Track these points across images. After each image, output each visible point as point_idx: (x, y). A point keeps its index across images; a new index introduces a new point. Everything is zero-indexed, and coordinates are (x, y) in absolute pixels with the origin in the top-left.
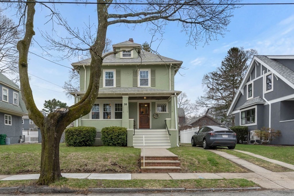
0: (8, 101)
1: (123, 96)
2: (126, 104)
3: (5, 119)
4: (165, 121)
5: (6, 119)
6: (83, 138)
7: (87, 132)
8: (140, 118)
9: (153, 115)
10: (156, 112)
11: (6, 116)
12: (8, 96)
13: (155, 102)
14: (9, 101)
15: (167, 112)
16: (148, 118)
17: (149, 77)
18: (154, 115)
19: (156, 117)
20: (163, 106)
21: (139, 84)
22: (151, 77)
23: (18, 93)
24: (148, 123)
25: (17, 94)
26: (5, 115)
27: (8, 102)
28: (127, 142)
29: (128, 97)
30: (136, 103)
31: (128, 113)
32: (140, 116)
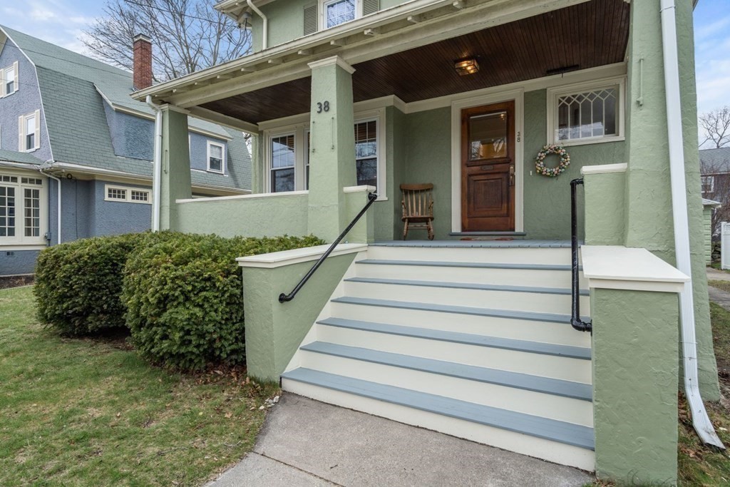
1: (312, 66)
2: (327, 105)
4: (574, 185)
7: (80, 269)
8: (467, 180)
9: (532, 162)
10: (549, 141)
13: (545, 90)
15: (621, 137)
16: (508, 179)
18: (536, 160)
19: (547, 170)
20: (597, 103)
23: (223, 146)
24: (508, 202)
25: (221, 148)
28: (243, 341)
29: (338, 67)
30: (448, 110)
31: (335, 155)
32: (467, 169)
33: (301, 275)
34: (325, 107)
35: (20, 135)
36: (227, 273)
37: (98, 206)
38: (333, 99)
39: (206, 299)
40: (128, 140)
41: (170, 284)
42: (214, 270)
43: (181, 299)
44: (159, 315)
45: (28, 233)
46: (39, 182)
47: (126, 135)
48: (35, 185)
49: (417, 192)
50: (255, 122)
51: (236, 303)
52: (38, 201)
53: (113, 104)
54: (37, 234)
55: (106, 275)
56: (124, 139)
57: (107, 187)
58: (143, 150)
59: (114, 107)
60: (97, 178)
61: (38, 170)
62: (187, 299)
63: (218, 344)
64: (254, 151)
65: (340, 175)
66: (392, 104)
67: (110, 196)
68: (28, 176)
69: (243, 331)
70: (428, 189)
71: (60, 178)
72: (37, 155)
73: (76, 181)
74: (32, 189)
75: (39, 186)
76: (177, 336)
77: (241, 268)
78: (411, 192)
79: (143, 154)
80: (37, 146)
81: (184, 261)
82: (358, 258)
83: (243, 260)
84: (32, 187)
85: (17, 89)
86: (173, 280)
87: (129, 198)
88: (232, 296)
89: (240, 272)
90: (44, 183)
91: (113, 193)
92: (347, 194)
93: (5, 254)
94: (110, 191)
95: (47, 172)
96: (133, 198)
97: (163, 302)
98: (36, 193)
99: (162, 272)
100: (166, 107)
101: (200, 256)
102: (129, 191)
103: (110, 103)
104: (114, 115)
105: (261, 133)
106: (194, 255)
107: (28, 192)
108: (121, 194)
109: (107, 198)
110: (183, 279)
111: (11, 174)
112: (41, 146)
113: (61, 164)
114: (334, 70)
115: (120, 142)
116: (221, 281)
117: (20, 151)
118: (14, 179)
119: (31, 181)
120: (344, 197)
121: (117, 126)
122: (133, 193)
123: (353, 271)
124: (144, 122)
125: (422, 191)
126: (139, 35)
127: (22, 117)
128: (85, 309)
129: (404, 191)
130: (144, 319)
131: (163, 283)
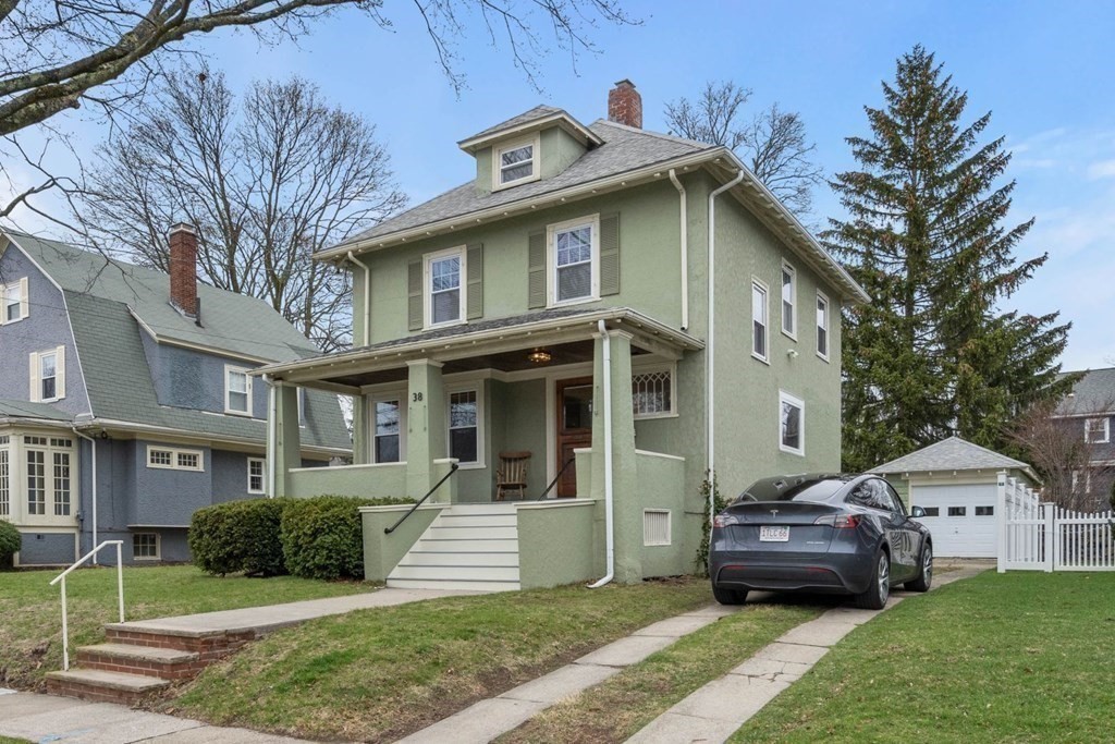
0: (249, 413)
1: (409, 363)
2: (420, 395)
3: (249, 475)
5: (253, 472)
6: (227, 543)
8: (562, 449)
11: (253, 464)
12: (249, 392)
14: (254, 412)
15: (673, 413)
17: (592, 256)
20: (658, 383)
21: (552, 293)
22: (602, 250)
26: (250, 459)
27: (251, 415)
28: (362, 560)
29: (429, 366)
30: (543, 381)
31: (426, 435)
32: (561, 438)
33: (399, 519)
34: (419, 397)
35: (32, 378)
36: (353, 516)
37: (139, 474)
38: (425, 392)
39: (341, 531)
40: (174, 382)
41: (320, 522)
42: (346, 513)
43: (327, 530)
44: (311, 542)
45: (58, 511)
46: (69, 444)
47: (171, 376)
48: (65, 448)
49: (515, 460)
50: (358, 386)
51: (358, 535)
52: (68, 469)
53: (157, 335)
54: (67, 512)
55: (257, 527)
56: (169, 381)
57: (150, 449)
58: (192, 395)
59: (157, 339)
60: (138, 437)
61: (71, 429)
62: (330, 531)
63: (347, 560)
64: (355, 413)
65: (430, 450)
66: (489, 376)
67: (152, 461)
68: (58, 436)
69: (362, 554)
70: (525, 457)
71: (95, 438)
72: (59, 407)
73: (112, 441)
74: (62, 453)
75: (69, 448)
76: (325, 552)
77: (361, 514)
78: (510, 460)
79: (193, 400)
80: (60, 393)
81: (326, 509)
82: (442, 513)
83: (362, 509)
84: (62, 450)
85: (27, 315)
86: (321, 519)
87: (175, 465)
88: (356, 530)
89: (360, 515)
90: (74, 444)
91: (157, 457)
92: (436, 465)
93: (35, 538)
94: (152, 454)
95: (83, 431)
96: (180, 463)
97: (314, 535)
98: (66, 457)
99: (314, 515)
100: (279, 383)
101: (336, 506)
102: (175, 453)
103: (153, 334)
104: (157, 351)
105: (364, 397)
106: (331, 506)
107: (57, 456)
108: (165, 458)
109: (149, 465)
110: (328, 519)
111: (39, 435)
112: (66, 395)
113: (101, 420)
114: (425, 369)
115: (165, 388)
116: (350, 521)
117: (32, 401)
118: (43, 442)
119: (61, 443)
120: (433, 467)
121: (160, 365)
122: (180, 456)
123: (438, 521)
124: (193, 356)
125: (520, 459)
126: (179, 224)
127: (36, 353)
128: (242, 553)
129: (503, 459)
130: (301, 547)
131: (315, 521)
